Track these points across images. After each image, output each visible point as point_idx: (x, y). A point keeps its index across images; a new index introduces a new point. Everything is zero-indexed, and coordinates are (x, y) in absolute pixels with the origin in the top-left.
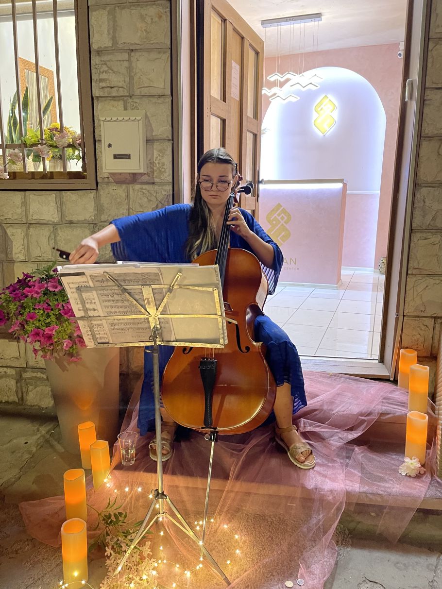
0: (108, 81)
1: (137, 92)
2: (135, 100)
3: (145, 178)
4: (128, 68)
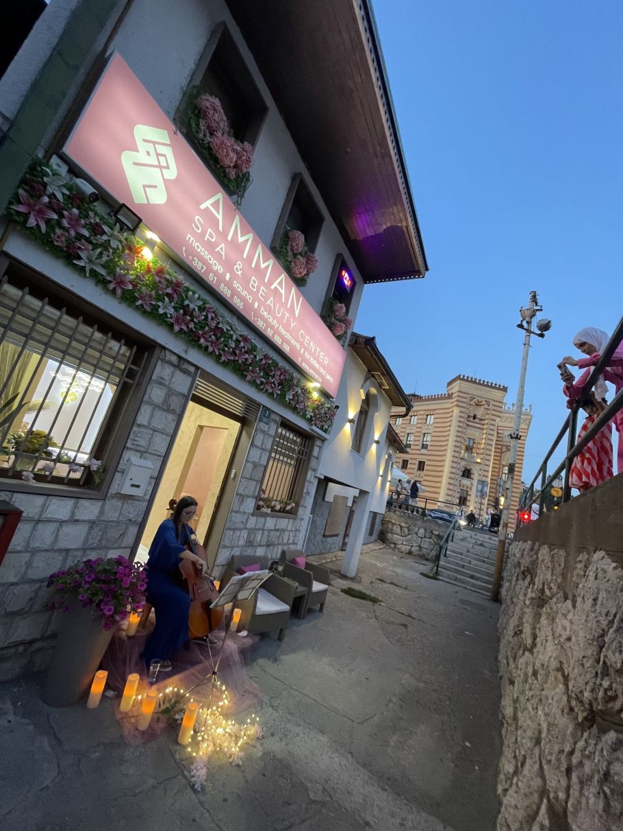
0: (138, 442)
2: (147, 455)
4: (151, 439)
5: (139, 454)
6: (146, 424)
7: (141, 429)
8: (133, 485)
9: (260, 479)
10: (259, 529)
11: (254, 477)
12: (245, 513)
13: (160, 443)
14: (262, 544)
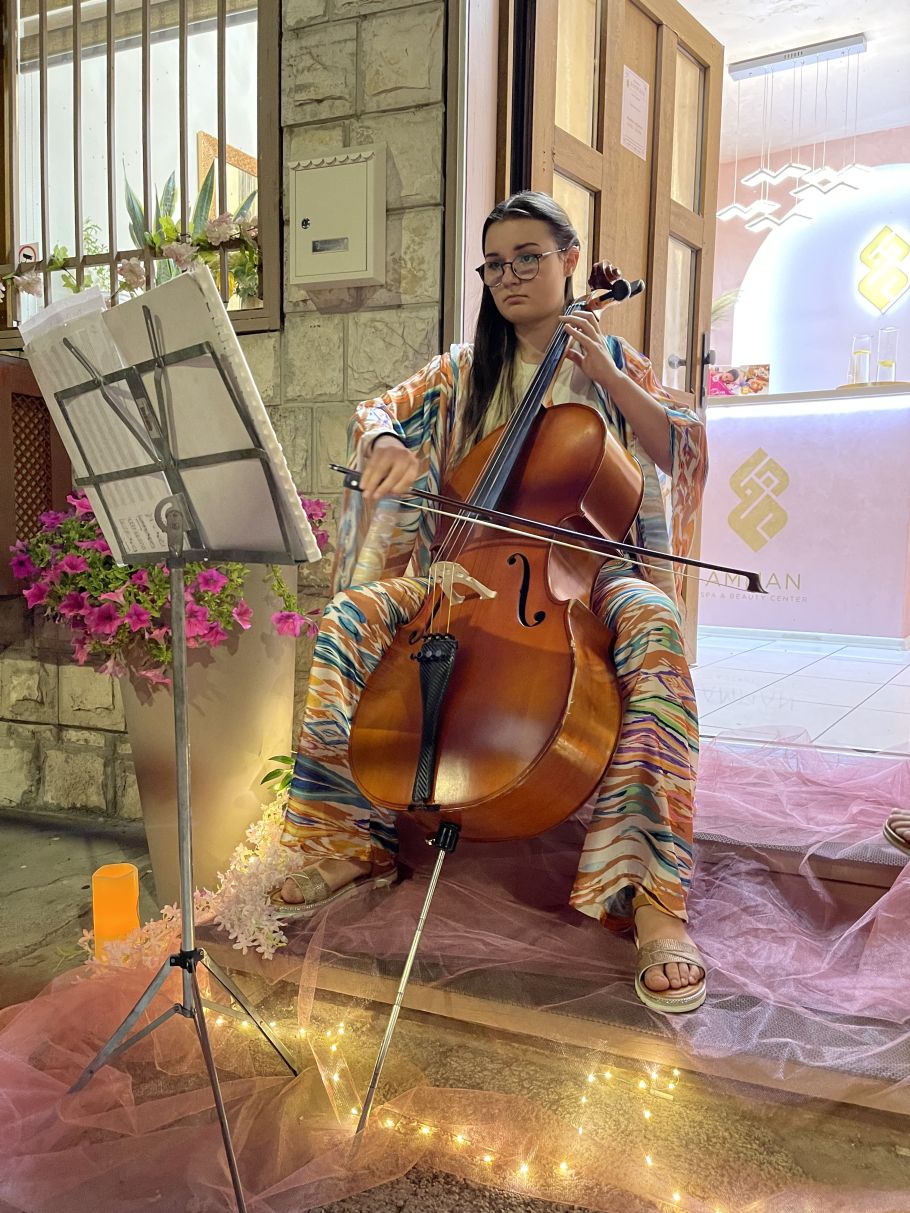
0: (312, 89)
1: (372, 105)
2: (366, 124)
3: (382, 296)
4: (357, 55)
5: (337, 134)
8: (318, 247)
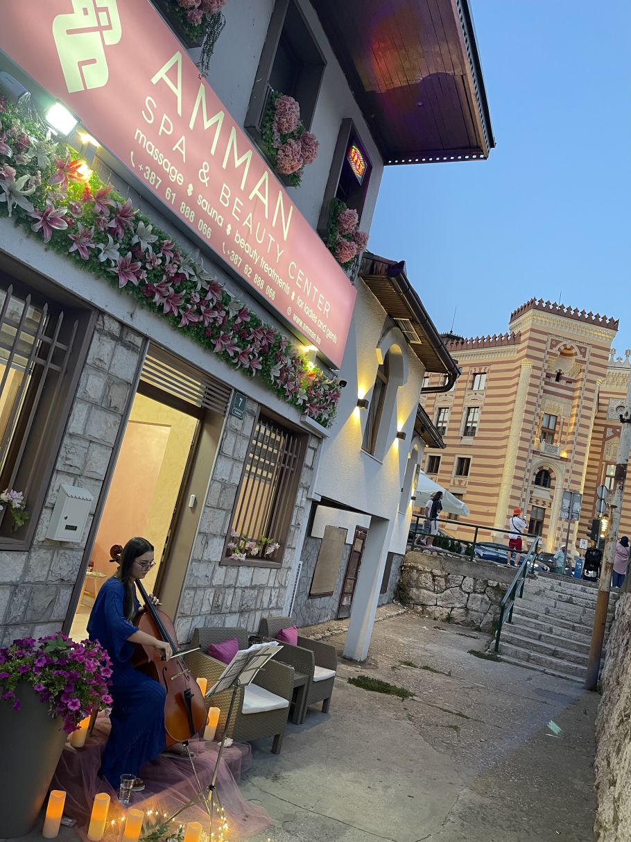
0: (71, 461)
2: (82, 479)
4: (86, 454)
5: (73, 479)
6: (80, 432)
7: (75, 441)
8: (68, 527)
9: (231, 507)
10: (229, 587)
11: (223, 504)
12: (210, 561)
13: (99, 460)
14: (233, 609)
